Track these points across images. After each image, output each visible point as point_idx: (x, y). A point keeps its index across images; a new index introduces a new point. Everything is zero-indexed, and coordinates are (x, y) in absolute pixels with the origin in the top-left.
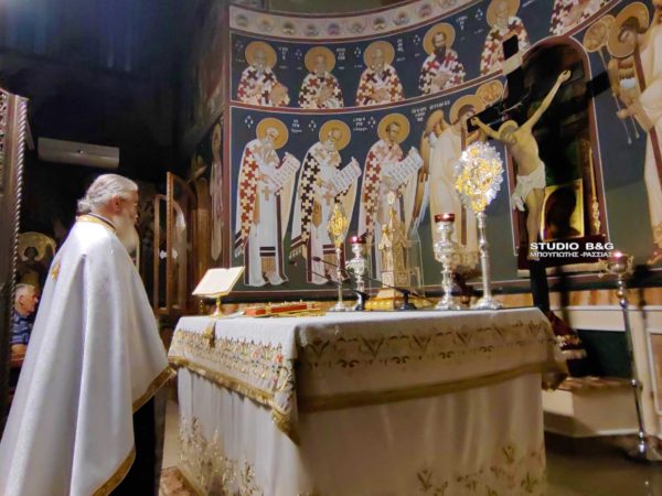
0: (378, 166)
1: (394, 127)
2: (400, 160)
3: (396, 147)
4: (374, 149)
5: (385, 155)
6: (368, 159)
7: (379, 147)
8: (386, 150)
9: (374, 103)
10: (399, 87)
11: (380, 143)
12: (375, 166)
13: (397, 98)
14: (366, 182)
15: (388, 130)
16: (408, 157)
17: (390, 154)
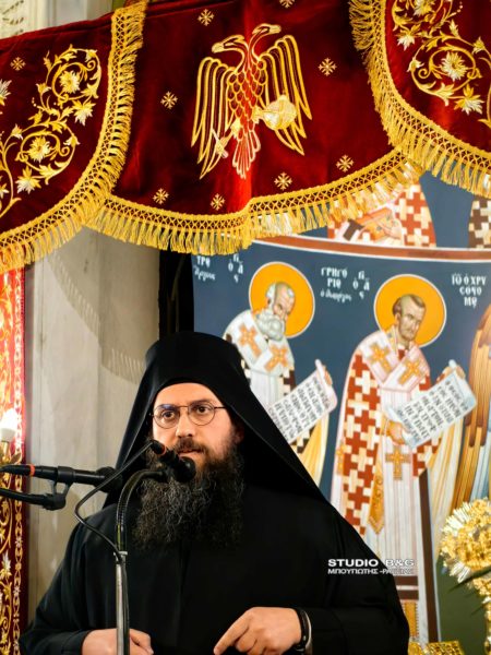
0: (373, 391)
1: (411, 307)
2: (423, 387)
3: (414, 354)
4: (364, 349)
5: (389, 370)
6: (351, 373)
7: (375, 346)
8: (392, 357)
9: (366, 241)
10: (425, 216)
11: (379, 338)
12: (366, 391)
13: (419, 239)
14: (348, 427)
15: (397, 309)
16: (442, 384)
17: (401, 369)
